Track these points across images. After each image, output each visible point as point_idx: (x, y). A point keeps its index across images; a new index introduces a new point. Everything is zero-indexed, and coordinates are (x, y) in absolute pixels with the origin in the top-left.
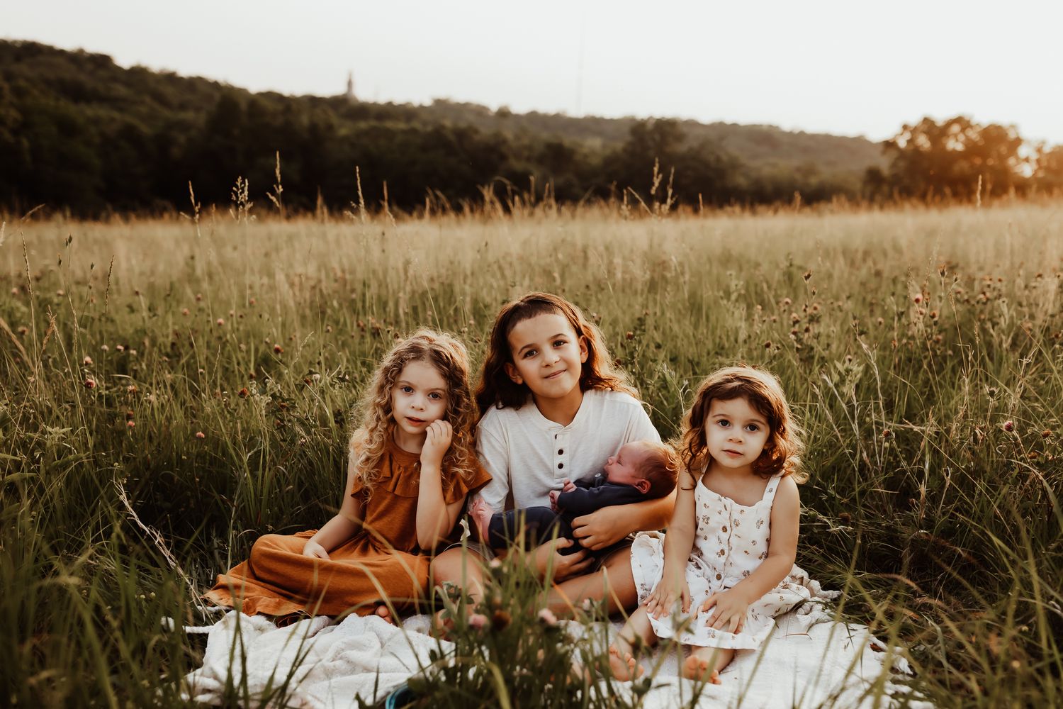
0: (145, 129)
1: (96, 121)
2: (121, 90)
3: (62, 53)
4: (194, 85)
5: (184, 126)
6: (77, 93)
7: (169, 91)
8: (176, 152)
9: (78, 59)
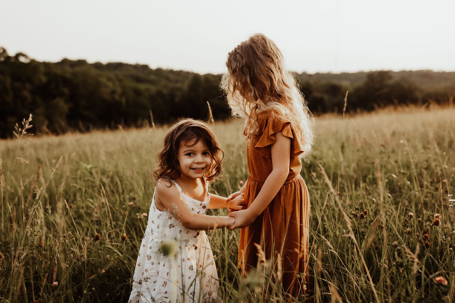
0: (165, 92)
1: (147, 90)
2: (153, 77)
3: (131, 66)
4: (180, 73)
5: (180, 89)
6: (138, 80)
7: (171, 76)
8: (177, 100)
9: (137, 67)
